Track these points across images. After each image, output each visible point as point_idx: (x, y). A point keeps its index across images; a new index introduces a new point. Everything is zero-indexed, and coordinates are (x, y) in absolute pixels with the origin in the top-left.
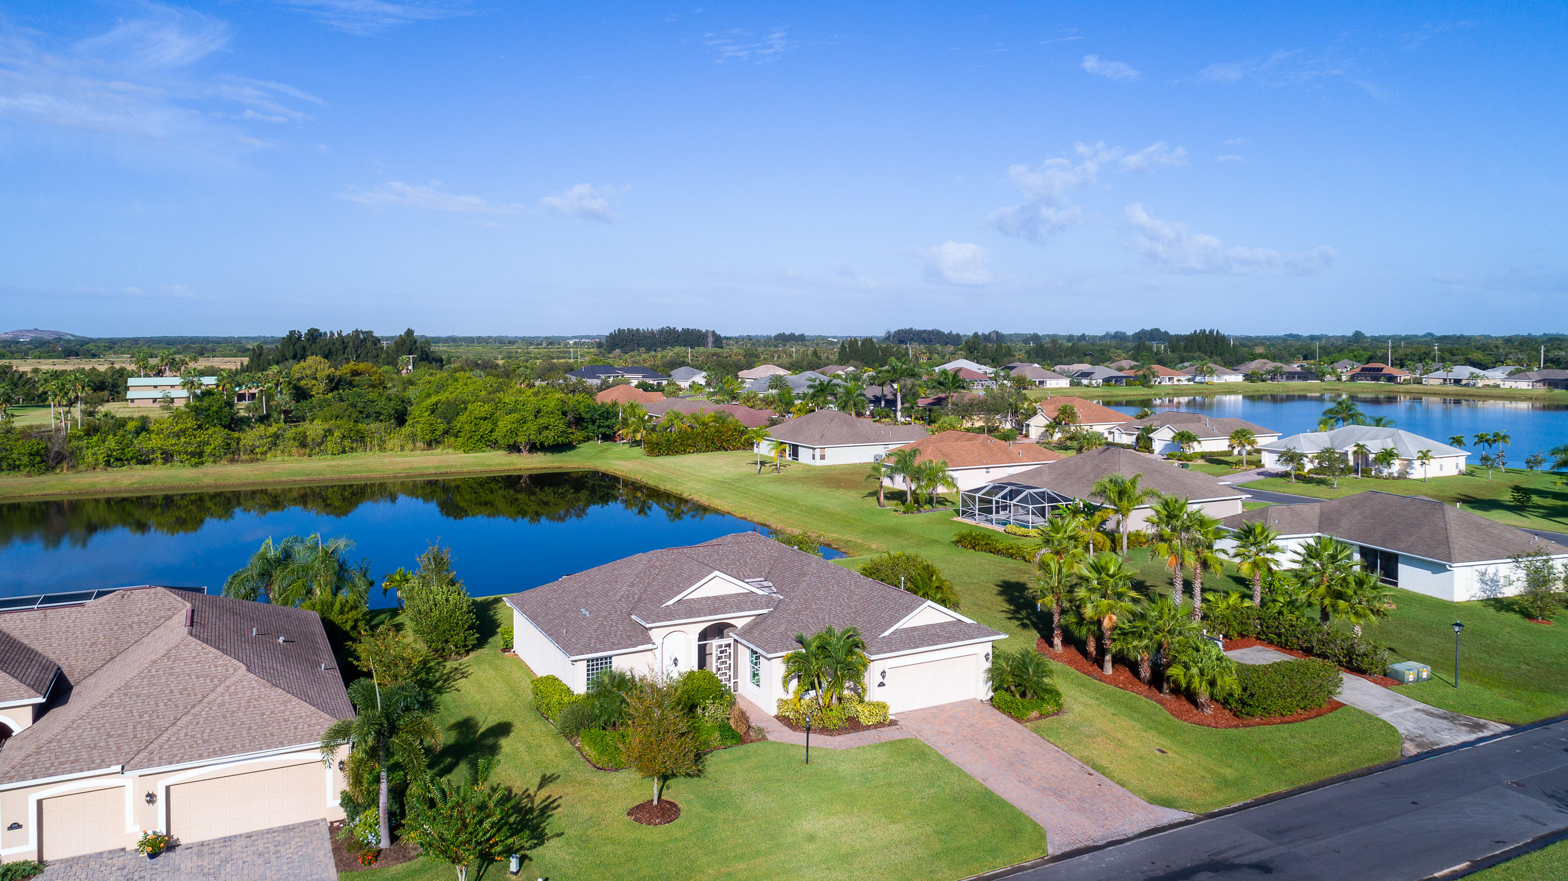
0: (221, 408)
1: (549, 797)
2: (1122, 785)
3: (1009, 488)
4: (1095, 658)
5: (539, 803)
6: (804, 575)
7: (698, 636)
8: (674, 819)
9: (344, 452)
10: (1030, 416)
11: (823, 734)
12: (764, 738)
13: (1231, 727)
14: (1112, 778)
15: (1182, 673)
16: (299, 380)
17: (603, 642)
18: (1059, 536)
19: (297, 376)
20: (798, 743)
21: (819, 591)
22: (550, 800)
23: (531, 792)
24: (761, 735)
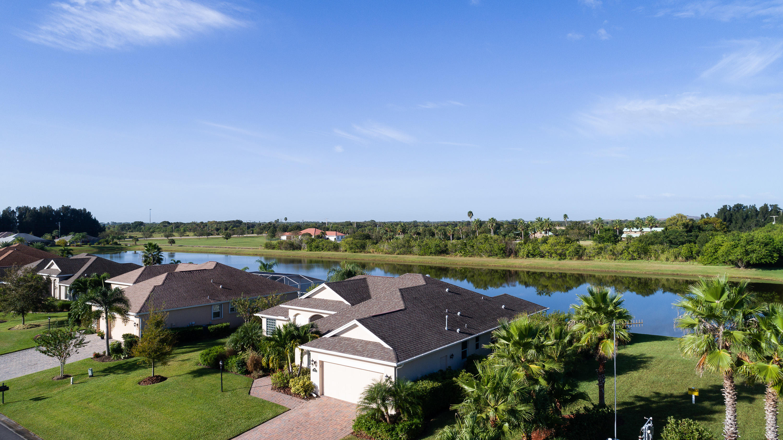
7: (308, 320)
16: (669, 226)
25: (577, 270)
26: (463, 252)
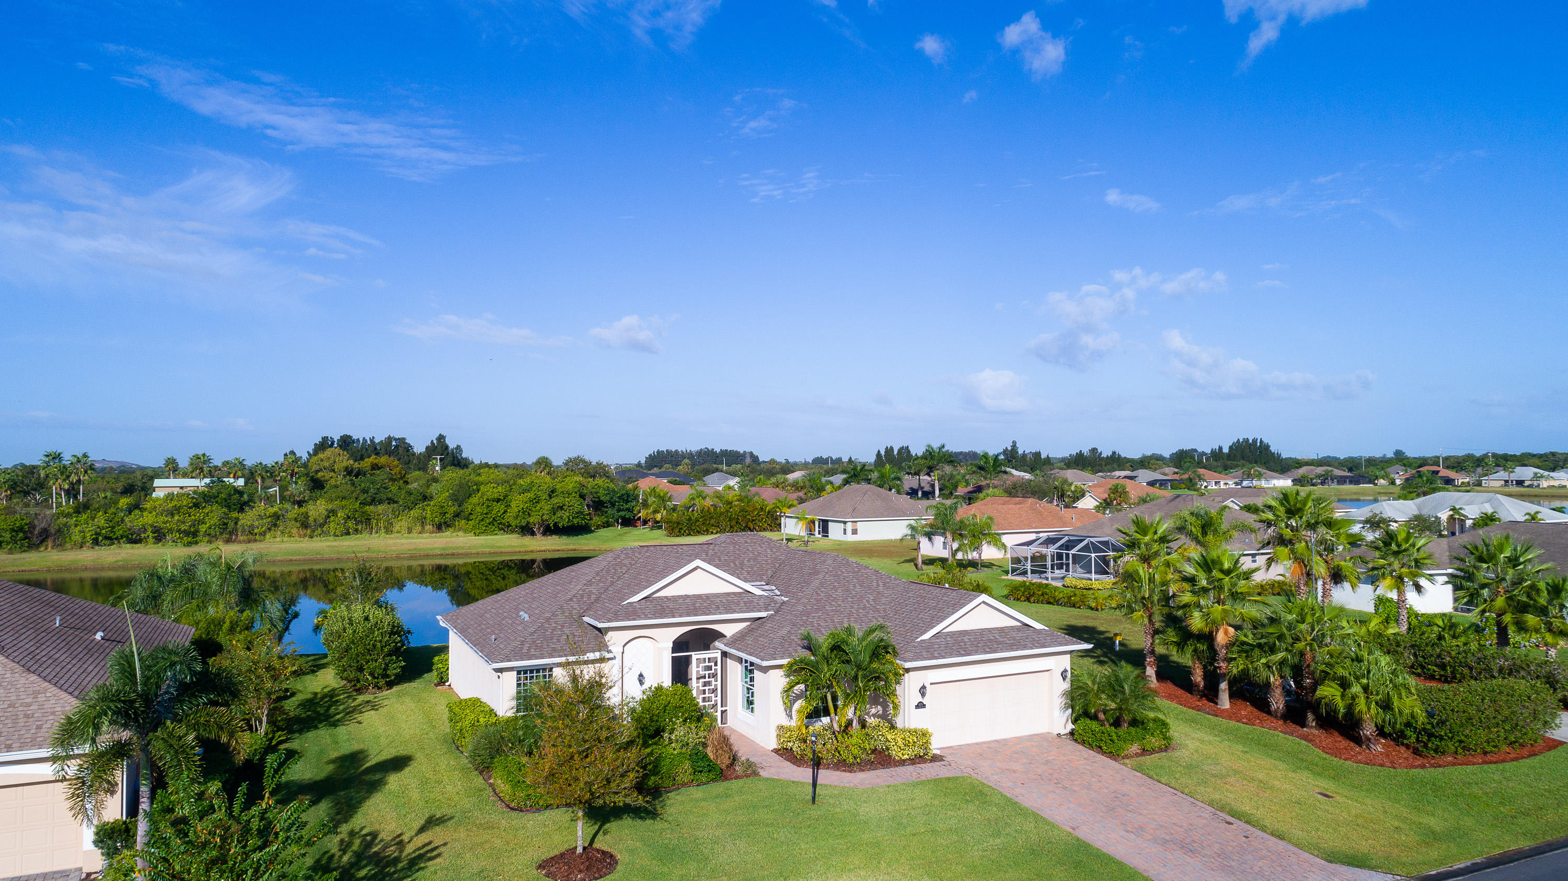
0: (230, 495)
1: (430, 843)
2: (1281, 837)
3: (1066, 538)
4: (1203, 691)
5: (411, 851)
6: (817, 573)
7: (671, 645)
8: (606, 875)
9: (348, 533)
10: (1078, 499)
11: (838, 769)
12: (755, 774)
13: (1416, 767)
14: (1263, 829)
15: (1339, 694)
16: (317, 472)
17: (540, 648)
18: (1147, 539)
19: (315, 468)
20: (802, 780)
21: (836, 591)
22: (429, 847)
23: (406, 838)
24: (752, 771)
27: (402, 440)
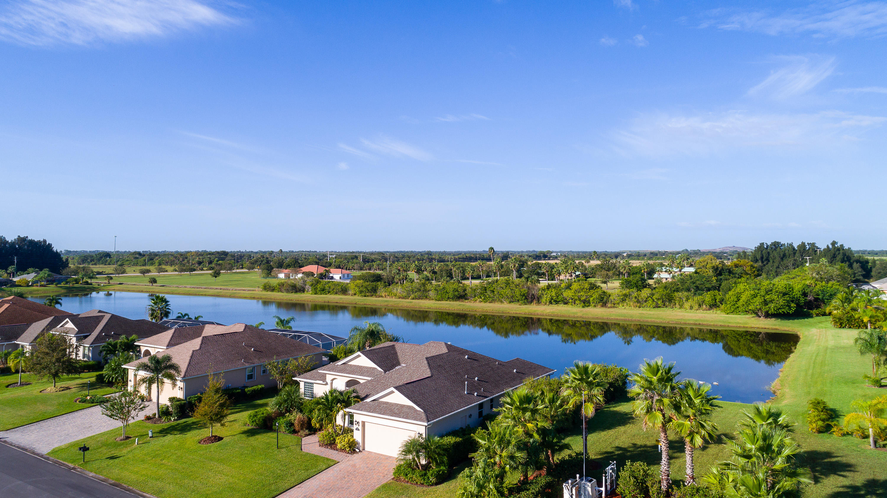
7: (345, 384)
12: (304, 436)
17: (311, 375)
25: (600, 318)
26: (483, 298)
27: (813, 245)
